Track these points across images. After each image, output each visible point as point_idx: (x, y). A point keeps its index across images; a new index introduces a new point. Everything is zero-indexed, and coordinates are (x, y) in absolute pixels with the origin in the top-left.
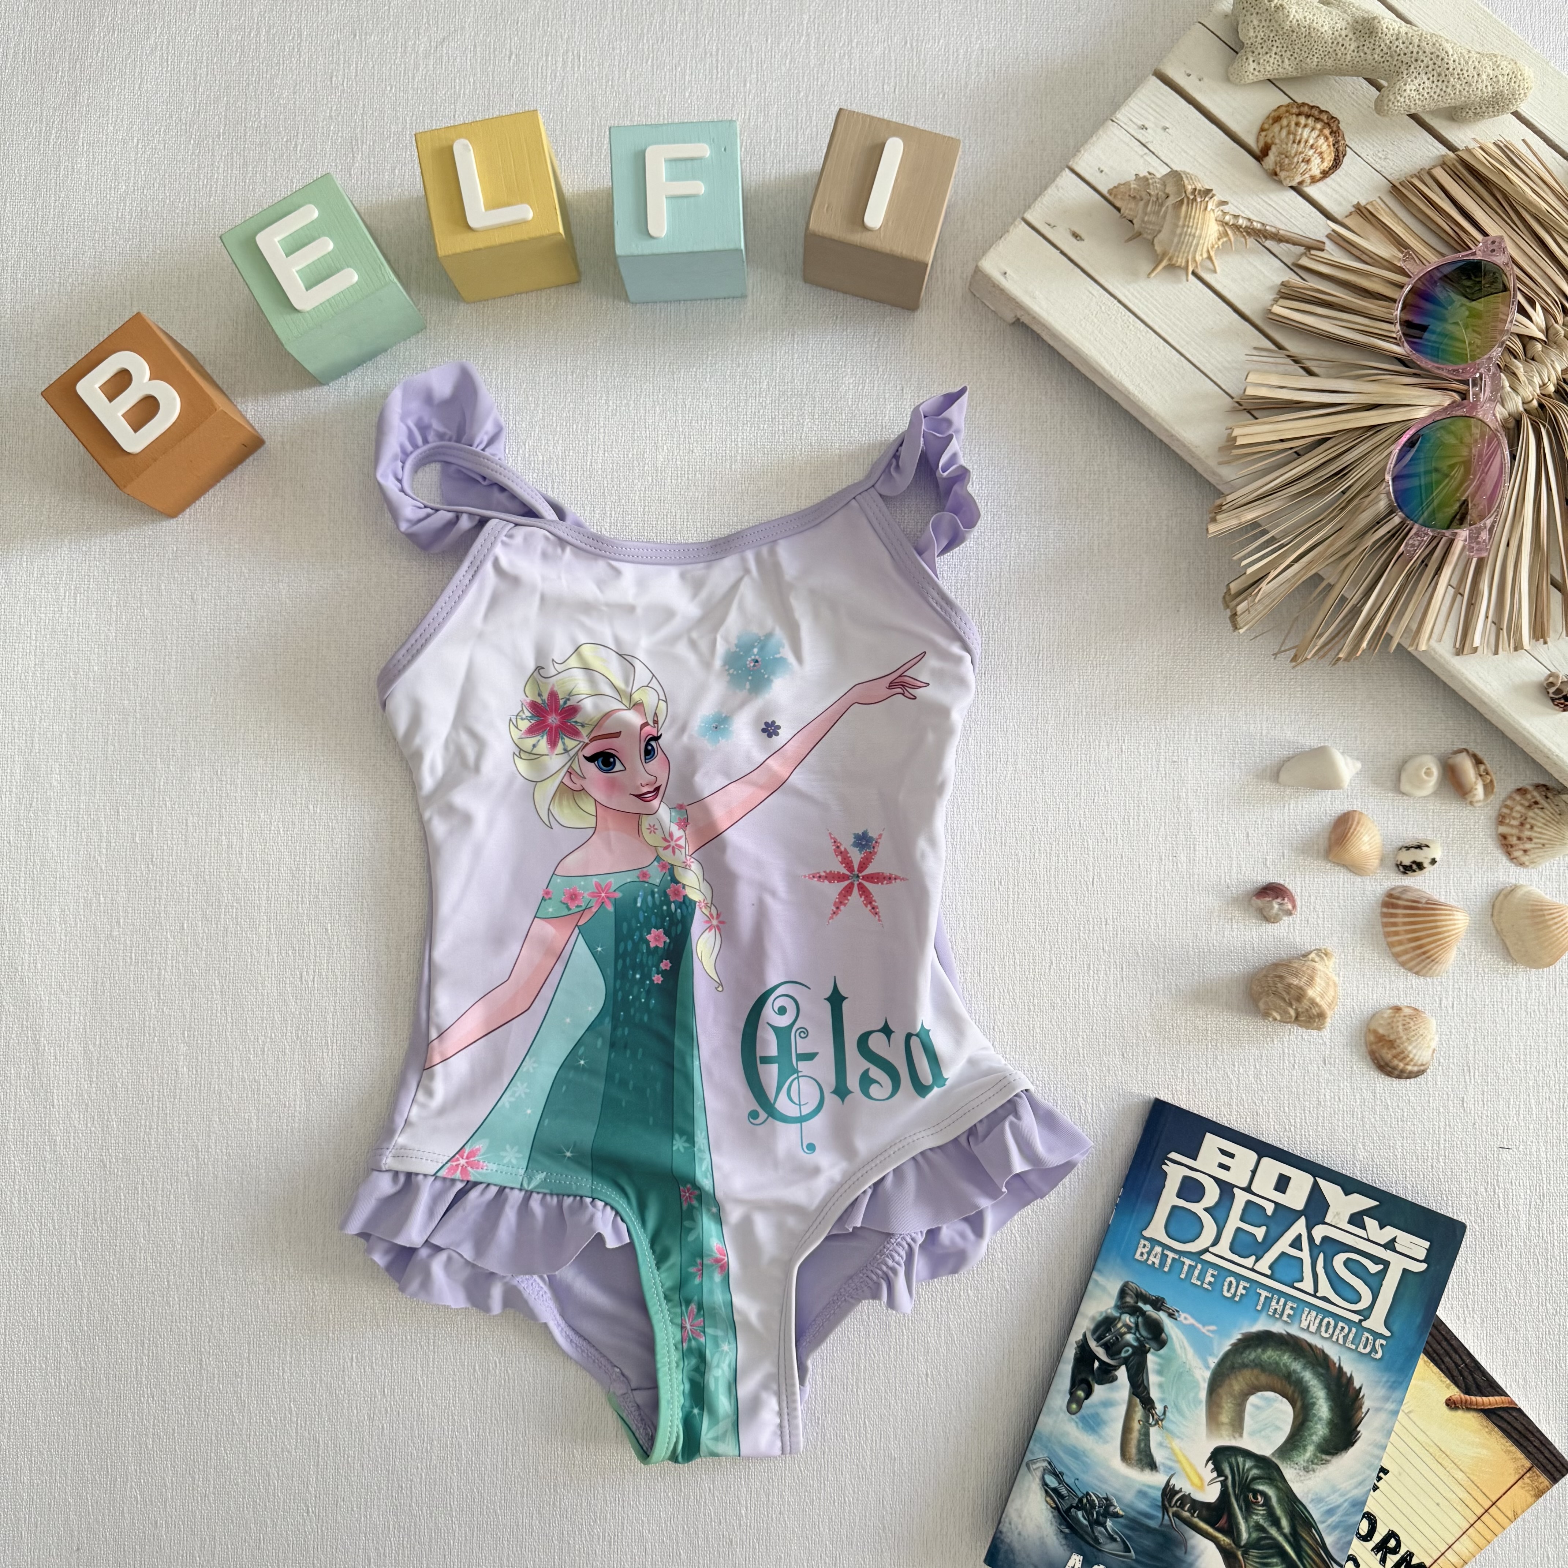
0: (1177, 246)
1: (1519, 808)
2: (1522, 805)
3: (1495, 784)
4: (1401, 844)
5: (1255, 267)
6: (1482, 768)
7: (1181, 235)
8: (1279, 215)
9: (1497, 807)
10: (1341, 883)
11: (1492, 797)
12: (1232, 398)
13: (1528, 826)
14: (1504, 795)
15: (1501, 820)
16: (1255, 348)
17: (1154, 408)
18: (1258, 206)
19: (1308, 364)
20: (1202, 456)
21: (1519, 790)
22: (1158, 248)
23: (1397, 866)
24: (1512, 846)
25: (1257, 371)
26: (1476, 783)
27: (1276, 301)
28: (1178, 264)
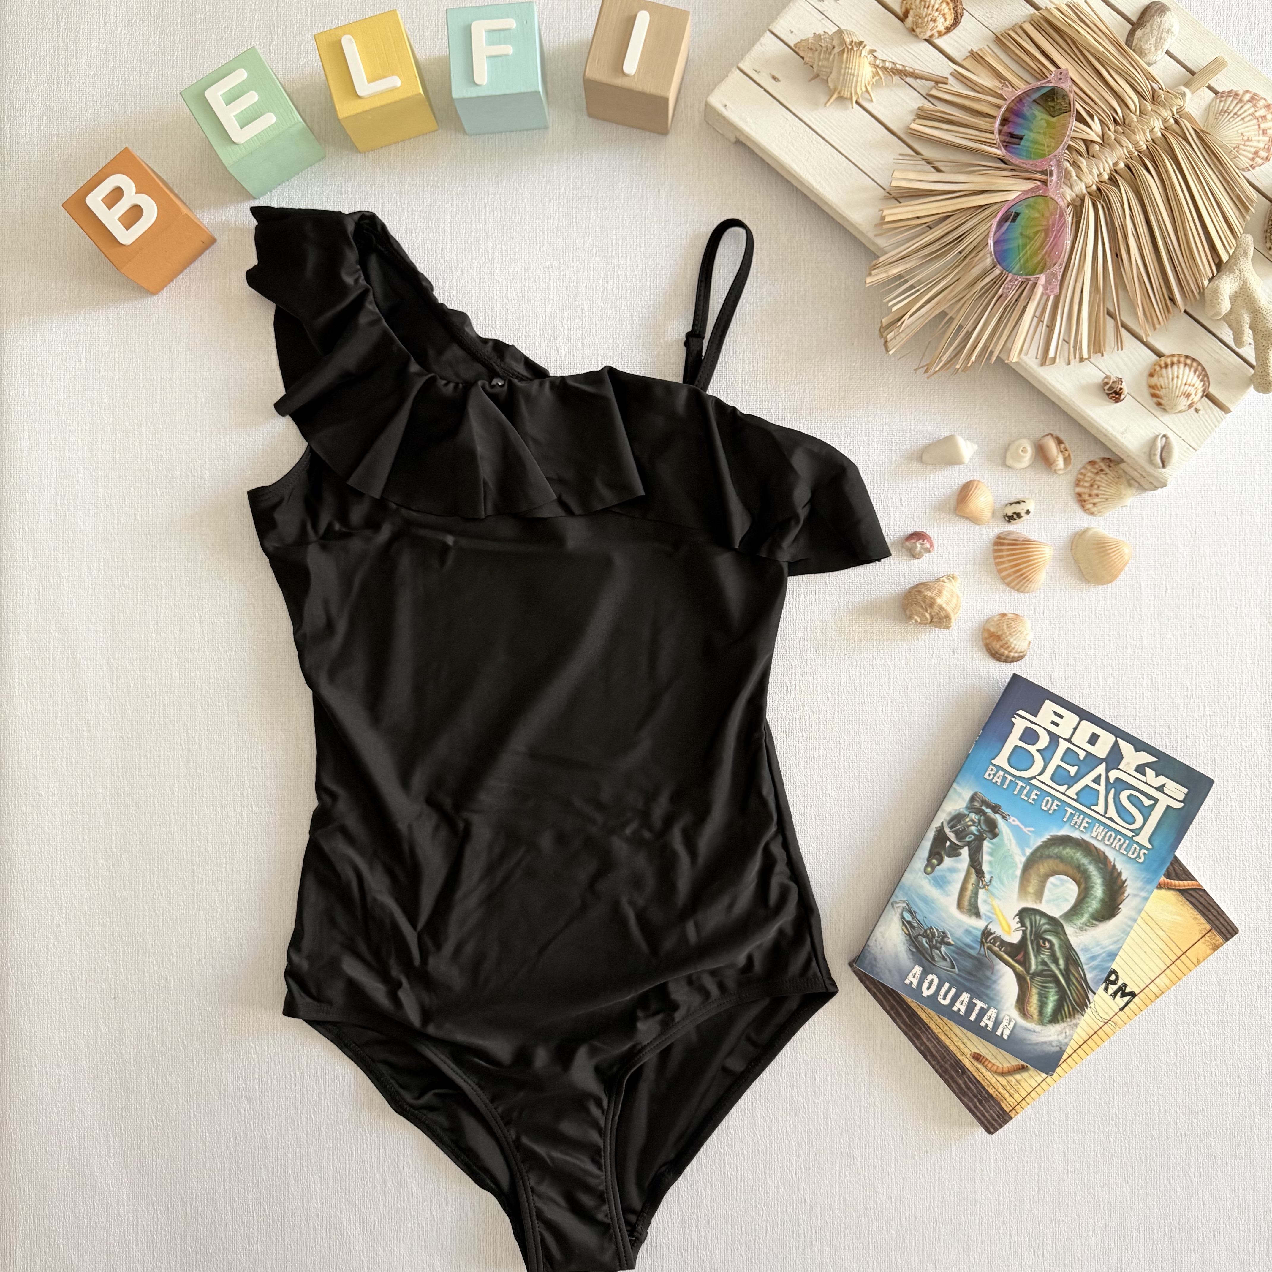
0: (843, 83)
1: (1089, 474)
2: (1092, 472)
3: (1072, 457)
4: (1007, 502)
5: (900, 97)
6: (1062, 446)
7: (844, 74)
8: (917, 60)
9: (1075, 474)
10: (965, 529)
11: (1070, 467)
12: (884, 189)
13: (1096, 487)
14: (1080, 466)
15: (1078, 483)
16: (900, 154)
17: (831, 198)
18: (902, 54)
19: (937, 164)
20: (864, 231)
21: (1090, 462)
22: (831, 85)
23: (1004, 517)
24: (1085, 501)
25: (899, 170)
26: (1057, 457)
27: (914, 120)
28: (845, 96)
